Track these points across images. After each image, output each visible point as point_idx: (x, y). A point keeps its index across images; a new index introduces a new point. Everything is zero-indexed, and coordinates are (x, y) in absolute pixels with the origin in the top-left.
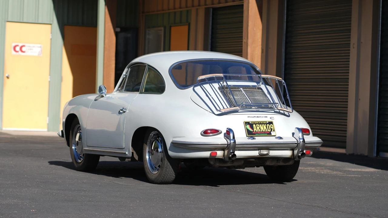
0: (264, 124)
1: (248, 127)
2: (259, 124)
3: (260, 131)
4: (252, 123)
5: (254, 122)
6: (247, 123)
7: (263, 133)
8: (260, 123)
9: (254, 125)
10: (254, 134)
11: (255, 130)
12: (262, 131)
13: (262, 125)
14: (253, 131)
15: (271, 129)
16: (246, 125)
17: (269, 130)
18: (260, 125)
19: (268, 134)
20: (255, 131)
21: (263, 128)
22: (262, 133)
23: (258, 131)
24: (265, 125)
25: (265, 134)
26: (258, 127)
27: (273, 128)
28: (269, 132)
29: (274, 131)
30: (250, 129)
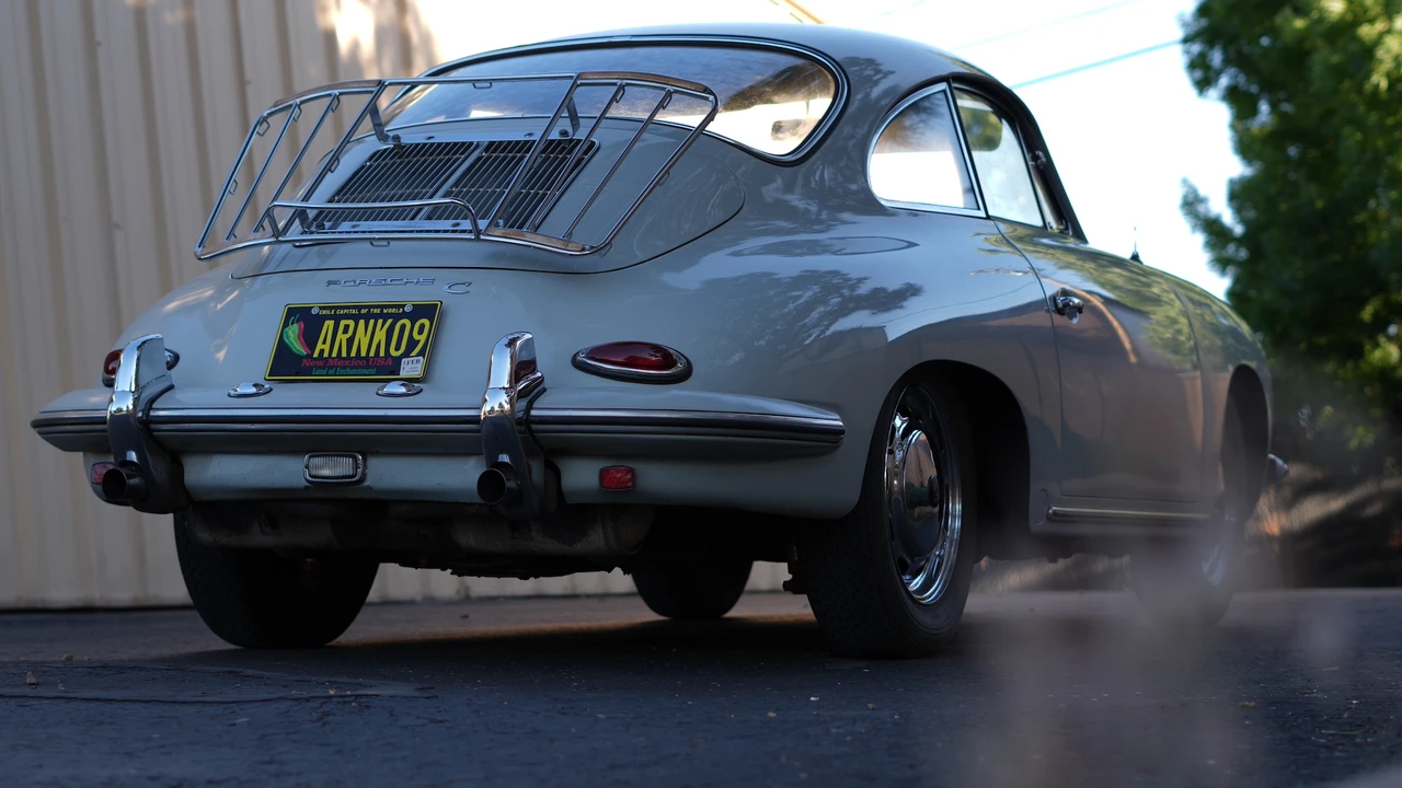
0: (385, 317)
1: (293, 332)
2: (356, 319)
3: (344, 354)
4: (324, 312)
5: (336, 308)
6: (295, 314)
7: (356, 367)
8: (363, 311)
9: (330, 324)
10: (308, 371)
11: (322, 351)
12: (353, 354)
13: (372, 322)
14: (307, 358)
15: (412, 343)
16: (286, 325)
17: (397, 349)
18: (362, 322)
19: (382, 370)
20: (316, 355)
21: (368, 339)
22: (355, 363)
23: (335, 354)
24: (390, 321)
25: (364, 371)
26: (347, 328)
27: (422, 338)
28: (390, 362)
29: (422, 353)
30: (298, 348)
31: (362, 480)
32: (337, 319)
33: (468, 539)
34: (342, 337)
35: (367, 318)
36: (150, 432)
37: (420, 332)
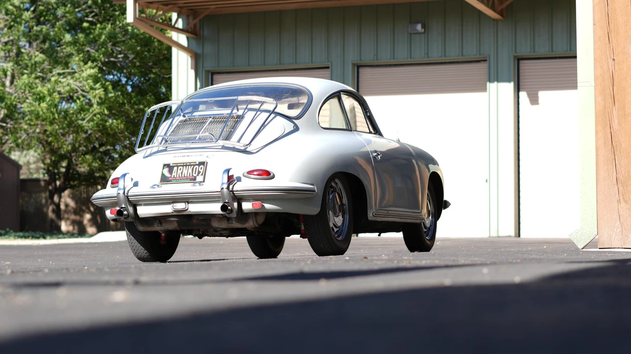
1: (166, 171)
2: (183, 166)
3: (180, 176)
4: (174, 165)
5: (178, 164)
6: (166, 166)
8: (185, 164)
9: (175, 168)
10: (171, 181)
12: (183, 176)
14: (170, 177)
15: (199, 172)
16: (163, 169)
17: (195, 173)
18: (185, 167)
19: (191, 180)
20: (173, 176)
21: (187, 171)
22: (184, 178)
23: (178, 176)
24: (192, 166)
25: (186, 180)
26: (180, 169)
27: (202, 171)
28: (193, 177)
29: (202, 175)
30: (167, 174)
31: (187, 209)
32: (178, 166)
33: (215, 224)
34: (179, 172)
35: (186, 166)
36: (128, 199)
37: (201, 169)
